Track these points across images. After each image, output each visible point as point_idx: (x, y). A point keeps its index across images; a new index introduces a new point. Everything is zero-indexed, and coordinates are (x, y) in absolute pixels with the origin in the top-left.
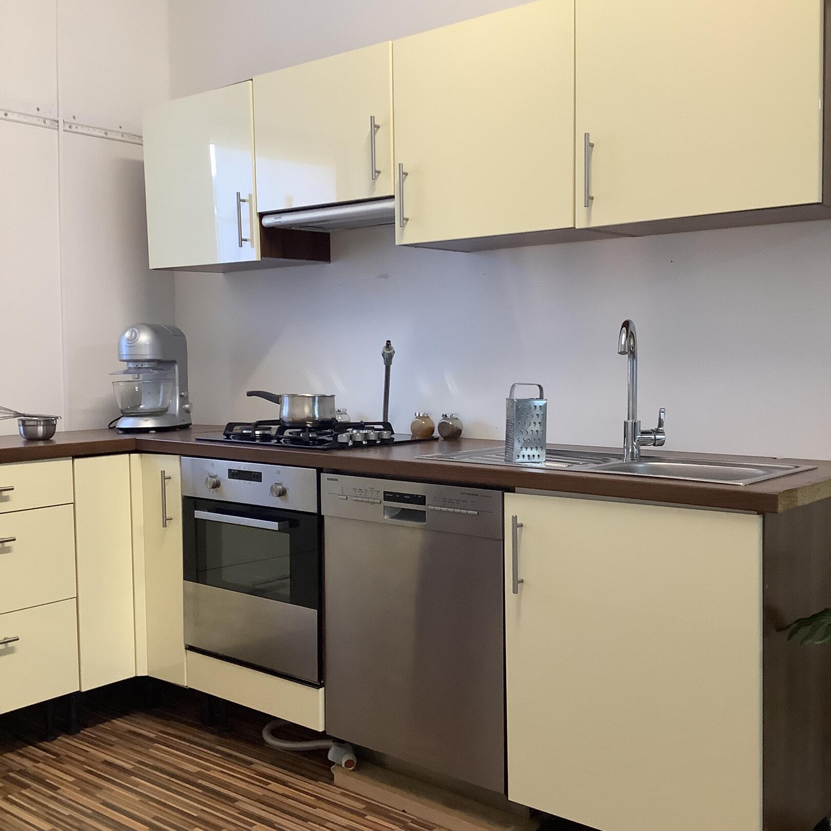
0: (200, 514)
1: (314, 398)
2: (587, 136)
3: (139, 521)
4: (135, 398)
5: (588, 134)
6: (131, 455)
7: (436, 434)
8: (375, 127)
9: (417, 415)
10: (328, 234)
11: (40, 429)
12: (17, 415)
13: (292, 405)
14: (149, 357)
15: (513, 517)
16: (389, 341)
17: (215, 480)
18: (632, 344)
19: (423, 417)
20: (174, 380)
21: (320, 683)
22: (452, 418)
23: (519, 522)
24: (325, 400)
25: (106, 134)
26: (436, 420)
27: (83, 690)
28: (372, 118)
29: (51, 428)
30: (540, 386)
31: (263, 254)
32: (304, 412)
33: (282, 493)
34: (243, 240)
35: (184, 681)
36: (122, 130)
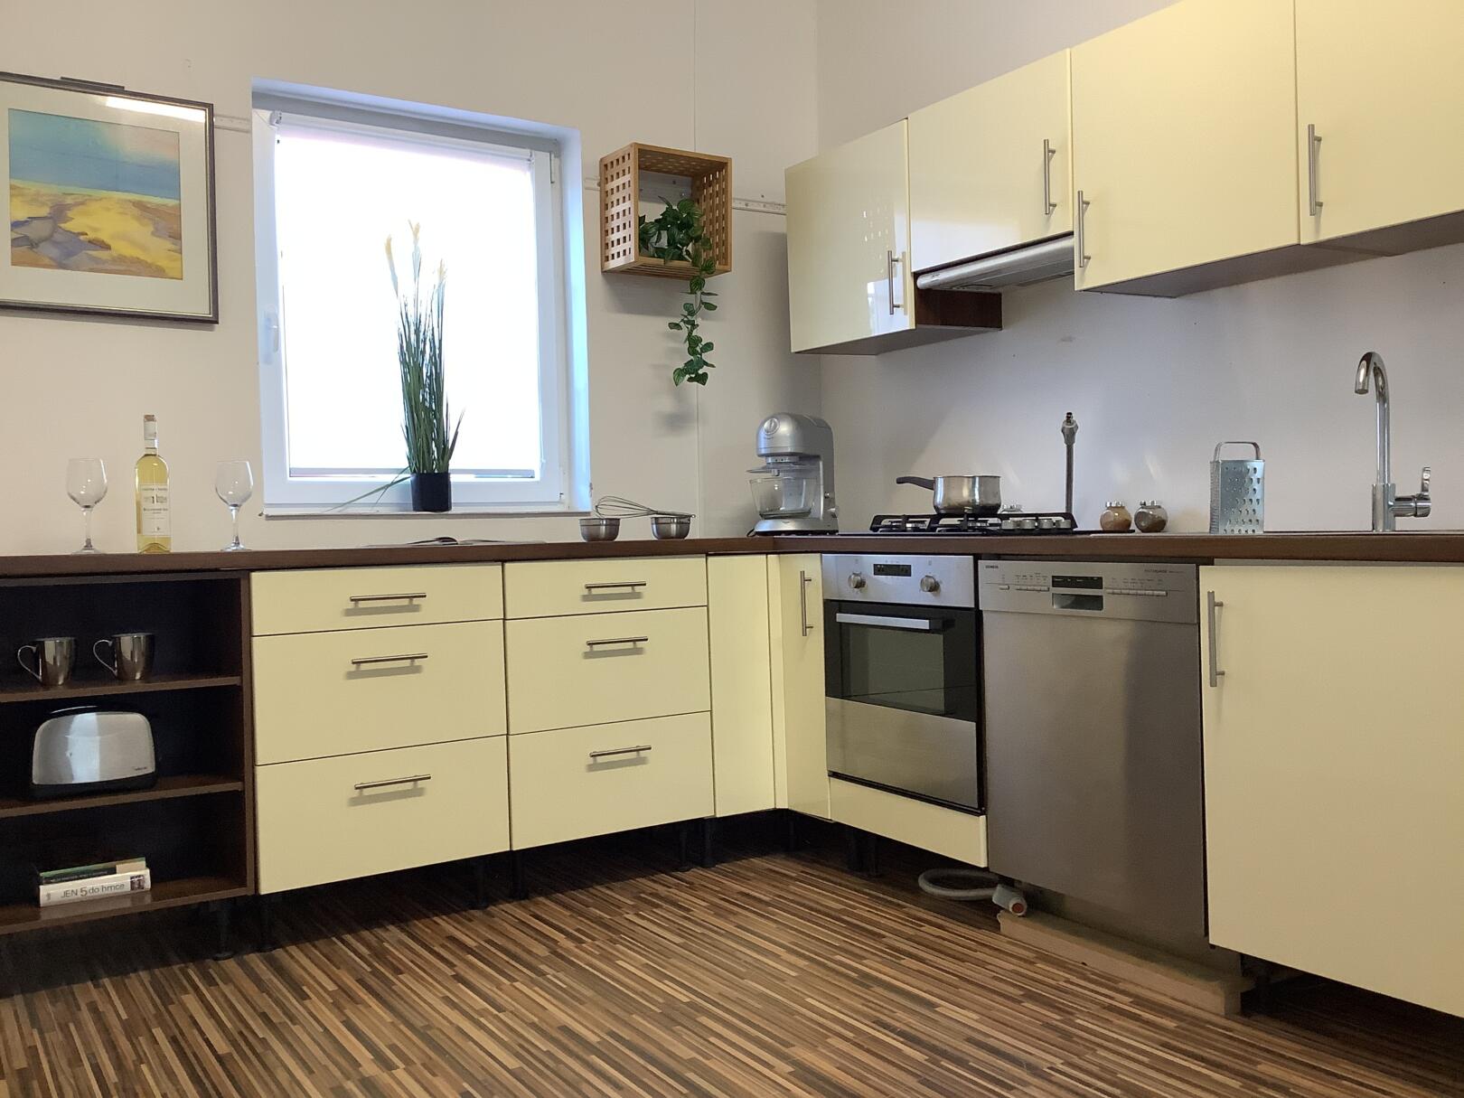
0: (842, 618)
1: (974, 477)
2: (1311, 128)
3: (777, 632)
4: (774, 499)
5: (1313, 126)
6: (769, 556)
7: (1133, 527)
8: (1049, 152)
9: (1108, 505)
10: (999, 296)
11: (674, 527)
12: (650, 512)
13: (947, 487)
14: (789, 450)
15: (1209, 593)
16: (1070, 414)
17: (859, 578)
18: (1381, 383)
19: (1116, 507)
20: (817, 478)
21: (981, 810)
22: (1153, 507)
23: (1217, 600)
24: (990, 482)
25: (747, 205)
26: (1133, 510)
27: (718, 816)
28: (1046, 142)
29: (685, 526)
30: (1255, 444)
31: (918, 321)
32: (962, 496)
33: (934, 588)
34: (894, 306)
35: (829, 814)
36: (761, 199)
